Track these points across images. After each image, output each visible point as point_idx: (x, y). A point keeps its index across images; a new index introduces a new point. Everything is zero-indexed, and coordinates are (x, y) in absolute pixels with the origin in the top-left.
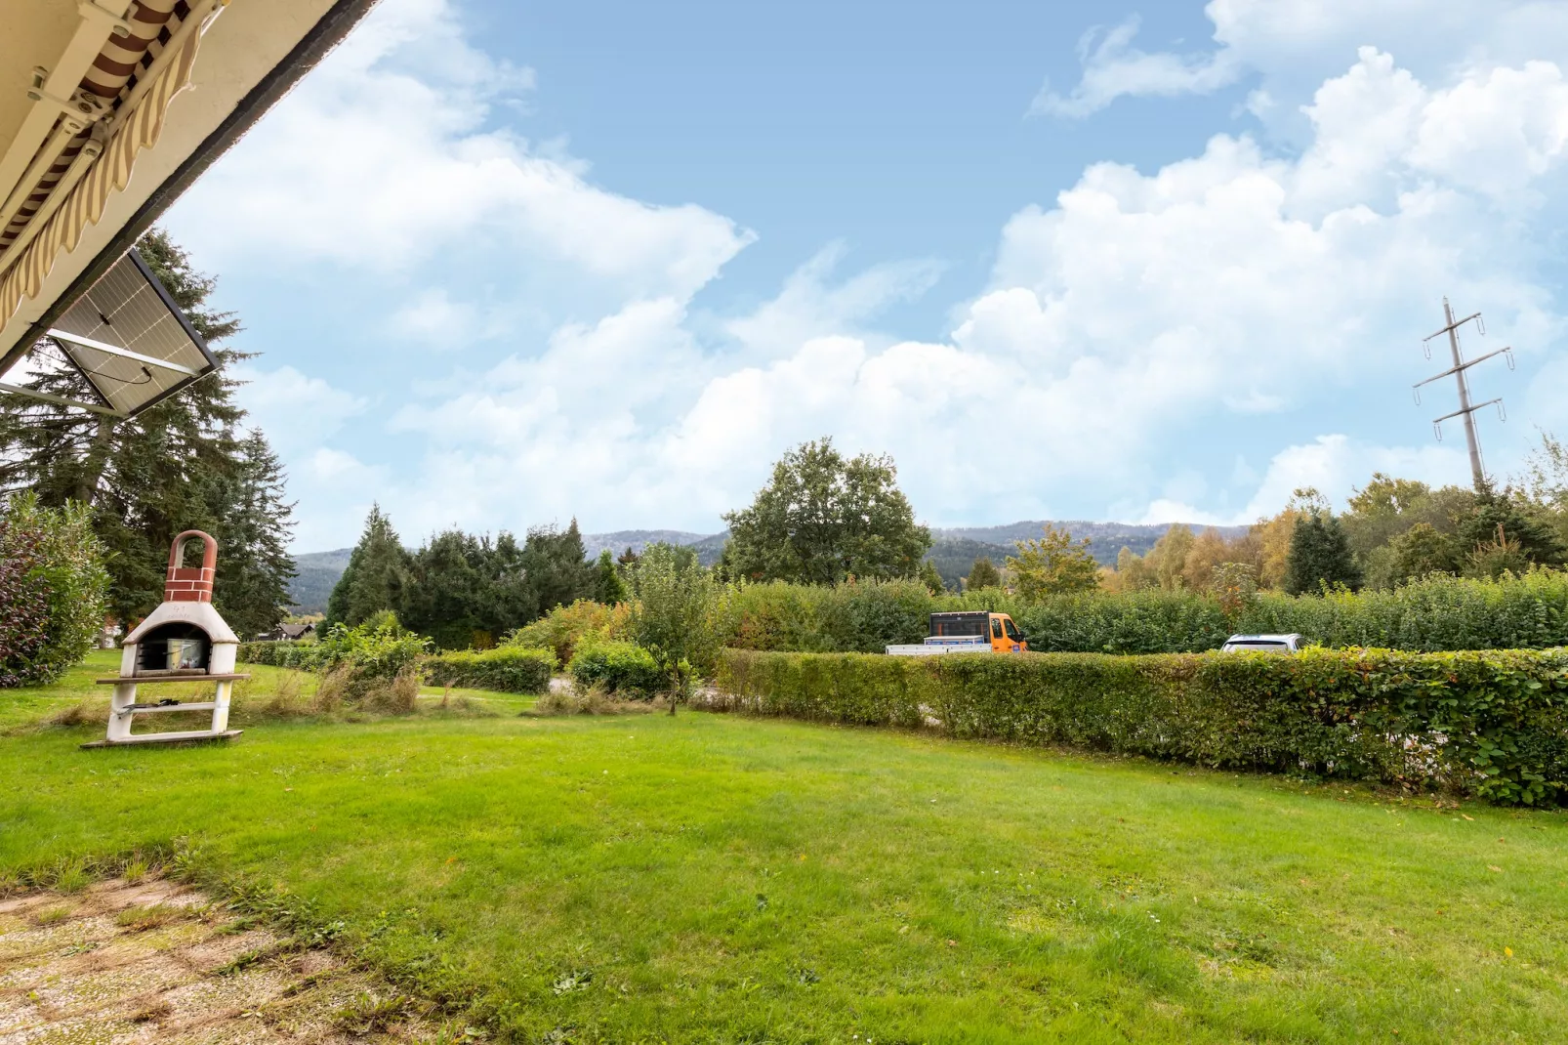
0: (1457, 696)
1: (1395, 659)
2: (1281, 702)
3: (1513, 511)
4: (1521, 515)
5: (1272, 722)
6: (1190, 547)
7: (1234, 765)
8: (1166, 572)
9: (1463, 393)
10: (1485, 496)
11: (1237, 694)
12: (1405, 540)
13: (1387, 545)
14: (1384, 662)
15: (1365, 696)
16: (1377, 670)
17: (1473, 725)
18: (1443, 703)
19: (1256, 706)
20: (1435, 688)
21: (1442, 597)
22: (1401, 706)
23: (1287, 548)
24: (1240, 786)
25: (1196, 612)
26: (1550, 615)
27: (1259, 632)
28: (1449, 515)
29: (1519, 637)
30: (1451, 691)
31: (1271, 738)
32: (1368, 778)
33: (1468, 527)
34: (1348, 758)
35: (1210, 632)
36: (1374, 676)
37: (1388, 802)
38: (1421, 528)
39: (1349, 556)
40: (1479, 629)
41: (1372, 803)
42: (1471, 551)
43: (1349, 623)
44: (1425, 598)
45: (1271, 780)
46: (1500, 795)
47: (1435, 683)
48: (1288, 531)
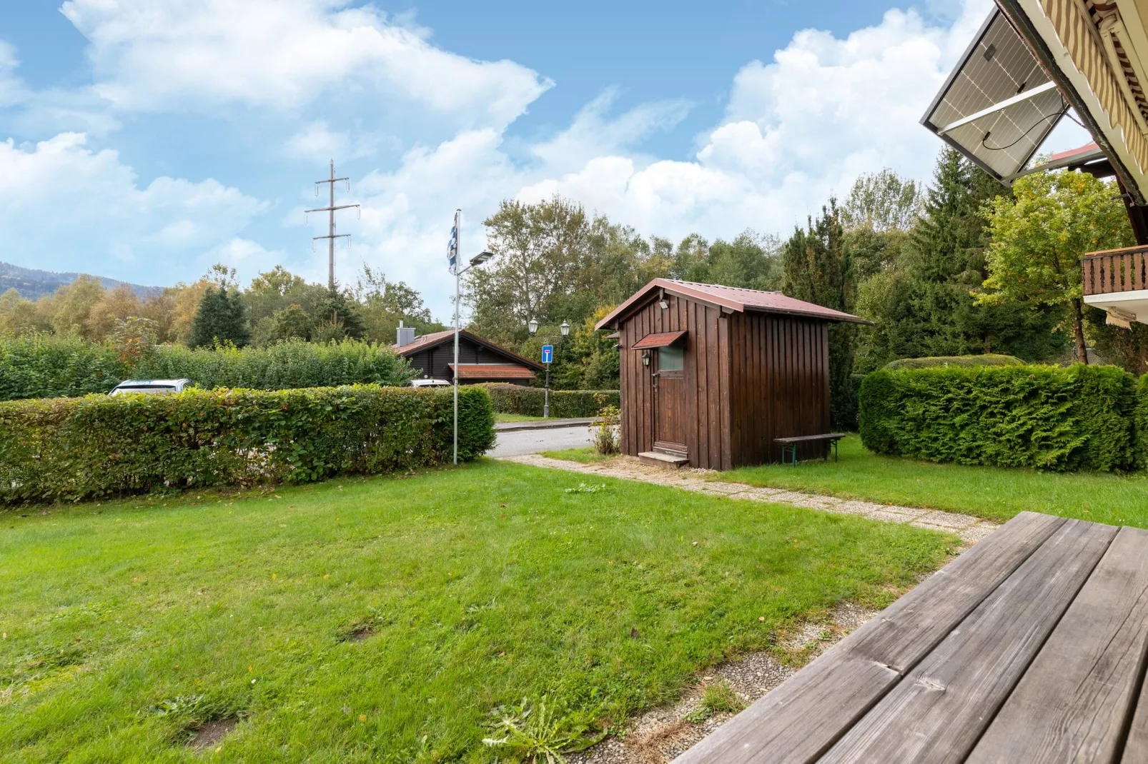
0: (286, 418)
1: (251, 396)
2: (155, 435)
3: (345, 304)
4: (349, 307)
5: (142, 453)
6: (98, 299)
7: (98, 496)
8: (66, 320)
9: (332, 225)
10: (333, 294)
11: (112, 432)
12: (283, 314)
13: (271, 315)
14: (243, 398)
15: (228, 423)
16: (237, 404)
17: (292, 436)
18: (276, 424)
19: (130, 440)
20: (274, 414)
21: (295, 355)
22: (250, 429)
23: (195, 310)
24: (100, 513)
25: (89, 360)
26: (350, 367)
27: (152, 378)
28: (312, 301)
29: (333, 380)
30: (283, 415)
31: (140, 466)
32: (217, 484)
33: (321, 310)
34: (206, 472)
35: (102, 377)
36: (234, 409)
37: (228, 498)
38: (294, 307)
39: (244, 321)
40: (313, 375)
41: (216, 501)
42: (317, 326)
43: (231, 370)
44: (285, 354)
45: (135, 501)
46: (300, 478)
47: (274, 411)
48: (199, 297)
